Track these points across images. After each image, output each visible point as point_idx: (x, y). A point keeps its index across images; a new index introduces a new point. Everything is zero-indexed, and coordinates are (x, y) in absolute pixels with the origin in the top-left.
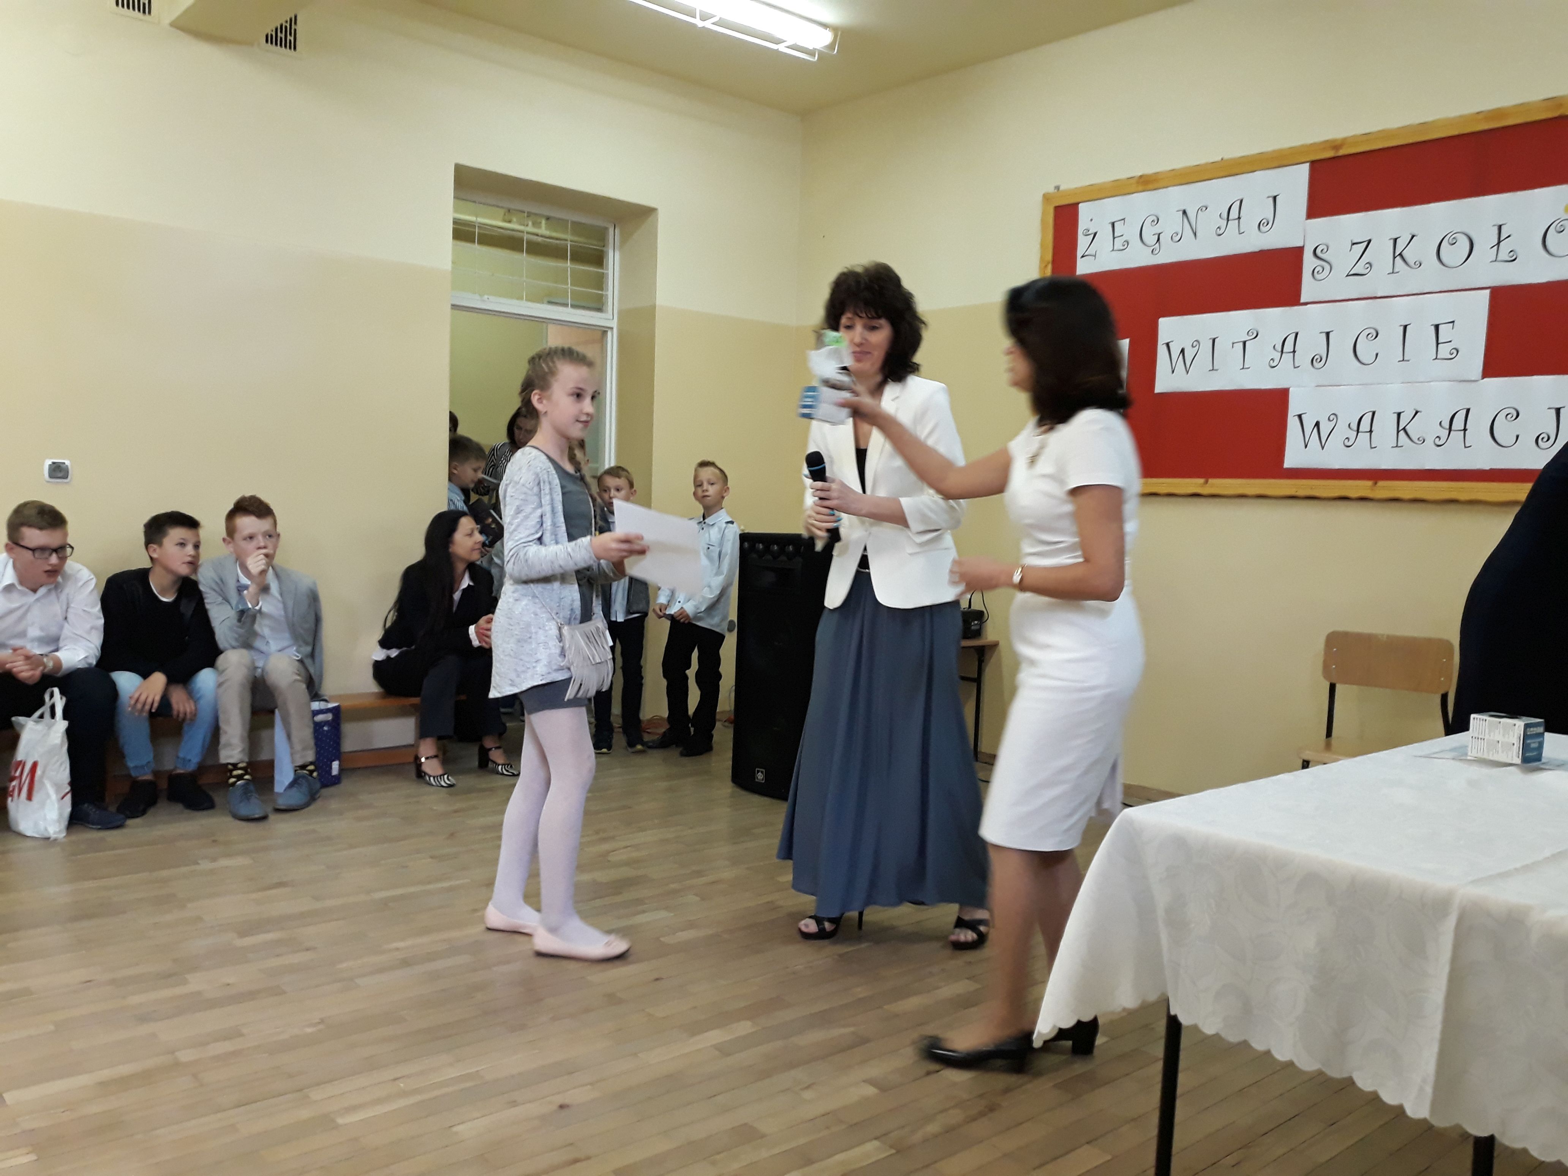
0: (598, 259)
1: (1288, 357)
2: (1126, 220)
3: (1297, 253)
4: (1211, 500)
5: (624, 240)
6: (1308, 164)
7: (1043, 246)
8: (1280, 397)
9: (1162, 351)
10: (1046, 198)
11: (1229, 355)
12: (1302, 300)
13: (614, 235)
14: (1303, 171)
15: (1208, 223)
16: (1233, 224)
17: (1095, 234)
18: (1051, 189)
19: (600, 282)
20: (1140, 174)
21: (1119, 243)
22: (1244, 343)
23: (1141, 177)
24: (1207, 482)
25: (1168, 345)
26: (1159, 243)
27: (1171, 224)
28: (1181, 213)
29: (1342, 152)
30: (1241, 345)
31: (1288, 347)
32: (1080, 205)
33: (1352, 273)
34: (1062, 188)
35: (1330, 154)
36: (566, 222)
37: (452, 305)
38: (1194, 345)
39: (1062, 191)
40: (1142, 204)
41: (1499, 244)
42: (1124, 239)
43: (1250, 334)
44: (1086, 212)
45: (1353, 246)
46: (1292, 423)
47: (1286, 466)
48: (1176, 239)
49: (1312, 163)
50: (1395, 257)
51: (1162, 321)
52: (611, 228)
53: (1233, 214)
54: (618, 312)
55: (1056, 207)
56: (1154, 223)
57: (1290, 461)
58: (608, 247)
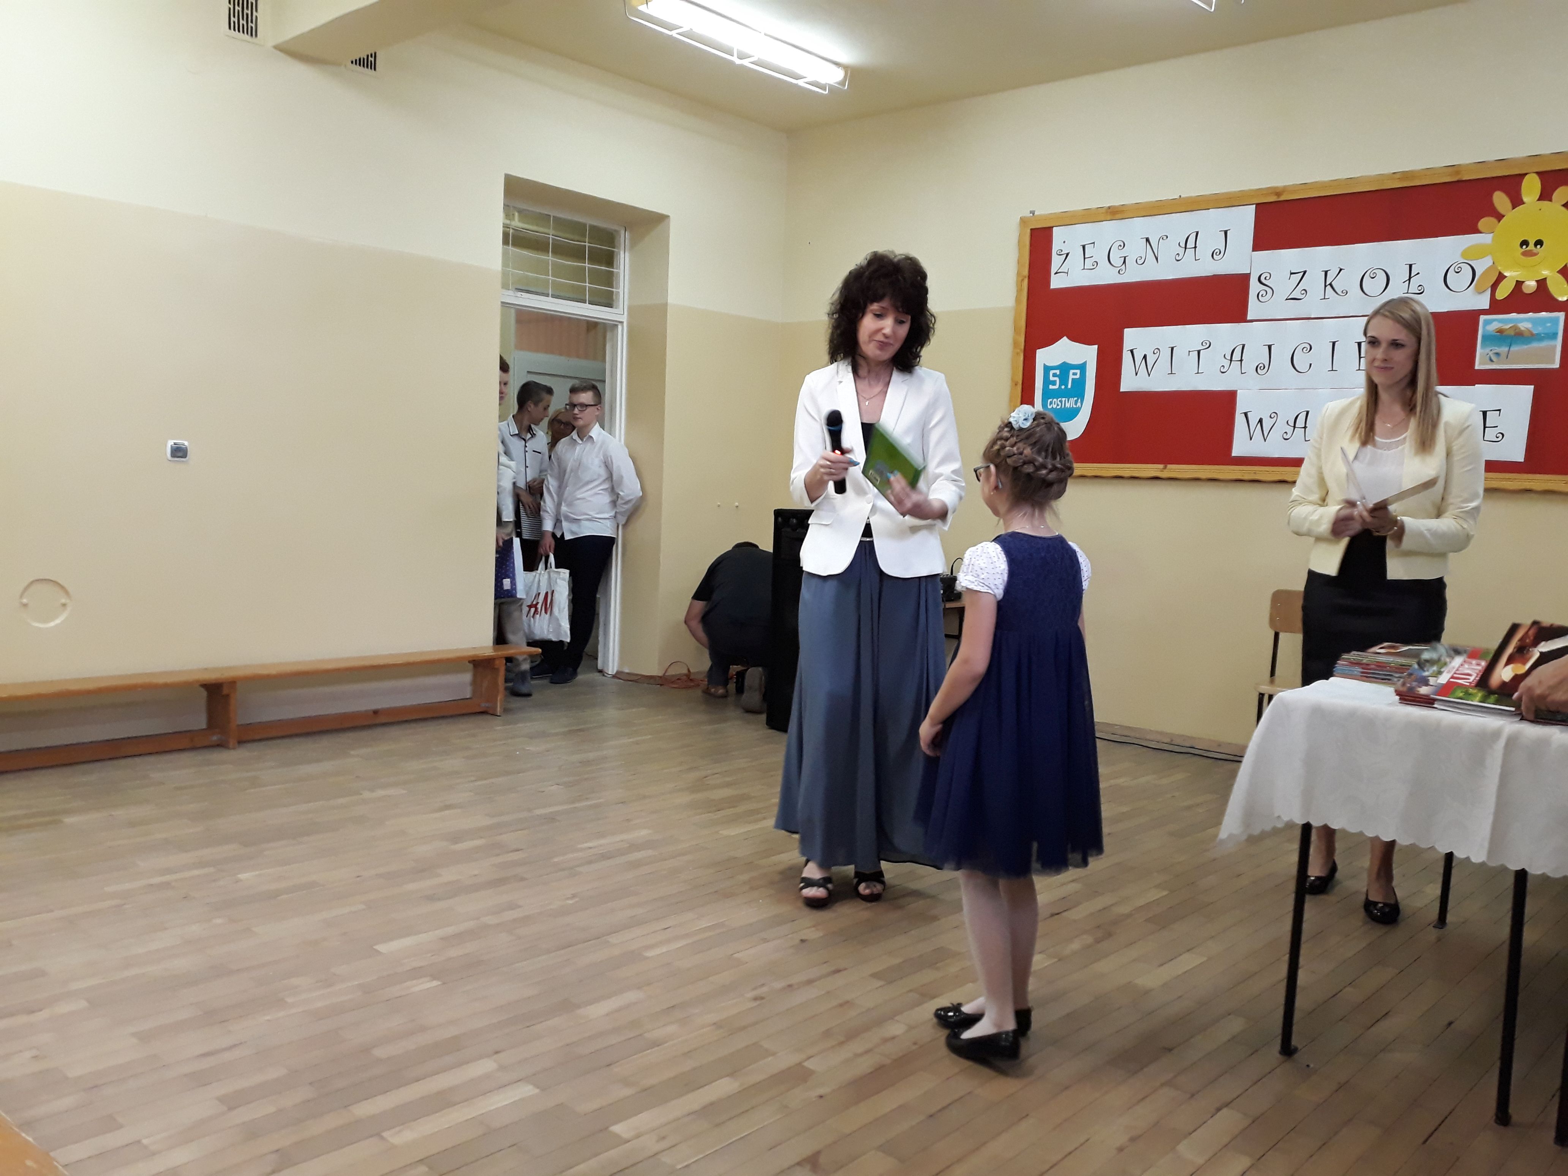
0: (609, 259)
1: (1235, 365)
2: (1096, 245)
3: (1244, 279)
4: (1170, 483)
5: (633, 244)
6: (1254, 206)
7: (1020, 262)
8: (1228, 399)
9: (1126, 357)
10: (1023, 221)
11: (1186, 362)
12: (1249, 318)
13: (624, 238)
14: (1250, 212)
15: (1169, 250)
16: (1190, 252)
17: (1067, 254)
18: (1027, 214)
19: (609, 279)
20: (1108, 205)
21: (1089, 263)
22: (1199, 352)
23: (1109, 208)
24: (1165, 468)
25: (1132, 351)
26: (1125, 267)
27: (1135, 249)
28: (1145, 239)
29: (1282, 198)
30: (1195, 354)
31: (1236, 356)
32: (1054, 228)
33: (1289, 297)
34: (1036, 213)
35: (1272, 198)
36: (585, 225)
37: (502, 303)
38: (1155, 352)
39: (1037, 215)
40: (1110, 231)
41: (1409, 280)
42: (1093, 260)
43: (1204, 344)
44: (1059, 236)
45: (1292, 275)
46: (1239, 419)
47: (1234, 454)
48: (1140, 262)
49: (1258, 205)
50: (1326, 286)
51: (1126, 330)
52: (623, 232)
53: (1190, 243)
54: (629, 308)
55: (1032, 230)
56: (1120, 247)
57: (1237, 450)
58: (619, 248)
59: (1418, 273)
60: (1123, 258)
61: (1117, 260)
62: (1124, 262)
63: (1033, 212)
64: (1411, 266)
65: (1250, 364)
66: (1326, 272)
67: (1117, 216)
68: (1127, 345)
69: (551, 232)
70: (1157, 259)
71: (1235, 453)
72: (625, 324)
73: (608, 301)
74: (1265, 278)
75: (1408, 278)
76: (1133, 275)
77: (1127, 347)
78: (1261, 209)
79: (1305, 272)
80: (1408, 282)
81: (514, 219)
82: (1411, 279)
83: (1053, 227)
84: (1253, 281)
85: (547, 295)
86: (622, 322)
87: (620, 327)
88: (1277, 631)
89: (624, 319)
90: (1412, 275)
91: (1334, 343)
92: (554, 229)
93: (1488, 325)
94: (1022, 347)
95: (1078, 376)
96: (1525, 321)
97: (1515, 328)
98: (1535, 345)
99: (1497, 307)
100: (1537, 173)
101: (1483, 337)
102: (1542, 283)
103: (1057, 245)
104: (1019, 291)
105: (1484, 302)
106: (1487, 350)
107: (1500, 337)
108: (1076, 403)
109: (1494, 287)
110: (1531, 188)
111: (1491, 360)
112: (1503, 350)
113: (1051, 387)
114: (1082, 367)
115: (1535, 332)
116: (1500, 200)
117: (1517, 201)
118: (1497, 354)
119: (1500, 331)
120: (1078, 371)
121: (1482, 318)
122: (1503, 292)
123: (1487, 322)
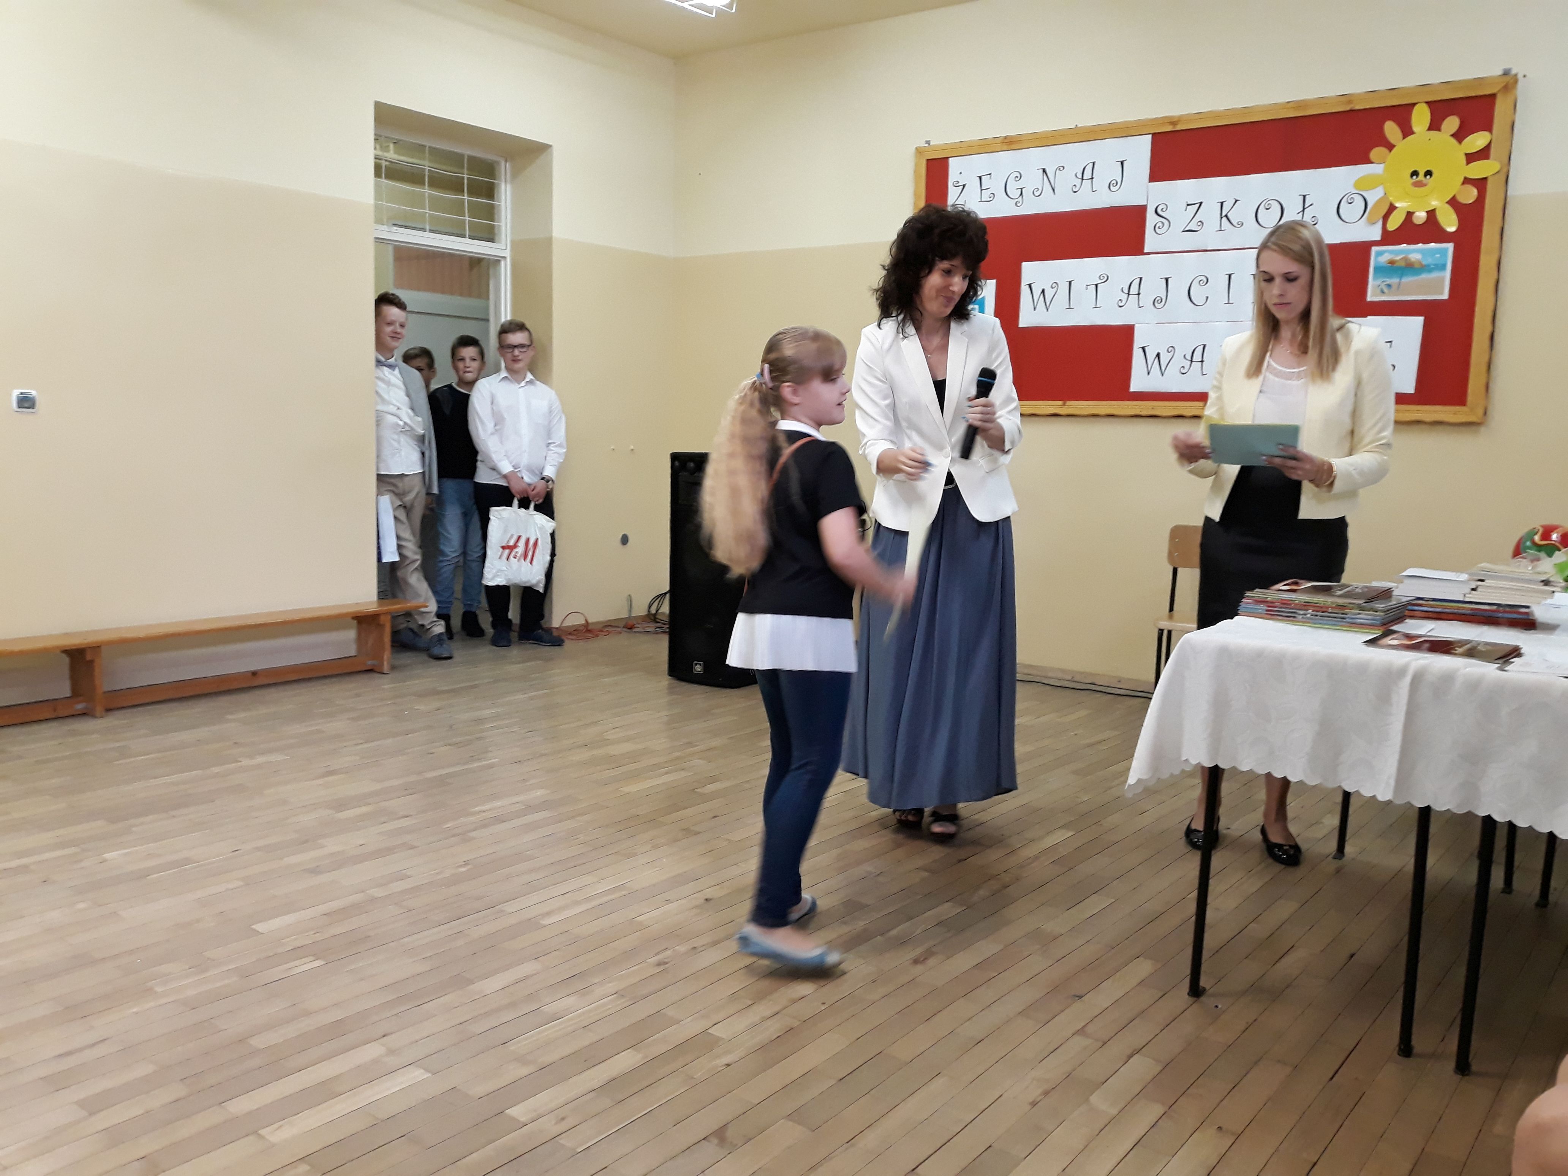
0: (490, 191)
1: (1133, 299)
2: (993, 176)
3: (1141, 211)
4: (1068, 419)
5: (515, 175)
6: (1150, 136)
7: (916, 194)
8: (1127, 333)
9: (1024, 291)
10: (919, 151)
11: (1083, 296)
12: (1146, 251)
13: (505, 169)
14: (1147, 141)
15: (1066, 180)
16: (1087, 183)
17: (964, 186)
18: (923, 144)
19: (490, 213)
20: (1005, 135)
21: (986, 195)
22: (1096, 285)
23: (1006, 137)
24: (1064, 405)
25: (1030, 285)
26: (1022, 197)
27: (1033, 180)
28: (1041, 171)
29: (1178, 128)
30: (1094, 286)
31: (1134, 290)
32: (950, 159)
33: (1186, 229)
34: (931, 144)
35: (1169, 128)
36: (462, 156)
37: (376, 238)
38: (1053, 286)
39: (932, 145)
40: (1006, 160)
41: (1303, 211)
42: (989, 192)
43: (1102, 278)
44: (955, 166)
45: (1189, 207)
46: (1137, 354)
47: (1132, 390)
48: (1037, 194)
49: (1154, 135)
50: (1221, 218)
51: (1025, 265)
52: (503, 163)
53: (1087, 174)
54: (513, 243)
55: (928, 160)
56: (1017, 179)
57: (1135, 386)
58: (499, 179)
59: (1311, 205)
60: (1020, 190)
61: (1014, 192)
62: (1021, 194)
63: (928, 142)
64: (1304, 197)
65: (1147, 298)
66: (1222, 204)
67: (1013, 147)
68: (1025, 280)
69: (426, 163)
70: (1054, 190)
71: (1133, 388)
72: (508, 260)
73: (490, 236)
74: (1162, 209)
75: (1302, 209)
76: (1030, 207)
77: (1025, 281)
78: (1157, 138)
79: (1201, 203)
80: (1302, 213)
81: (388, 151)
82: (1306, 210)
83: (948, 158)
84: (1150, 213)
85: (424, 230)
86: (505, 258)
87: (503, 263)
88: (1176, 566)
89: (507, 253)
90: (1306, 206)
91: (1230, 276)
92: (430, 161)
93: (1380, 256)
96: (1416, 252)
97: (1405, 259)
98: (1424, 276)
99: (1388, 238)
100: (1427, 103)
101: (1376, 268)
102: (1431, 213)
103: (953, 176)
105: (1375, 234)
106: (1379, 282)
107: (1392, 268)
109: (1386, 218)
110: (1421, 117)
111: (1383, 292)
112: (1394, 281)
114: (981, 302)
115: (1424, 263)
116: (1391, 129)
117: (1407, 131)
118: (1389, 286)
119: (1392, 262)
120: (976, 306)
121: (1374, 249)
122: (1394, 223)
123: (1379, 254)
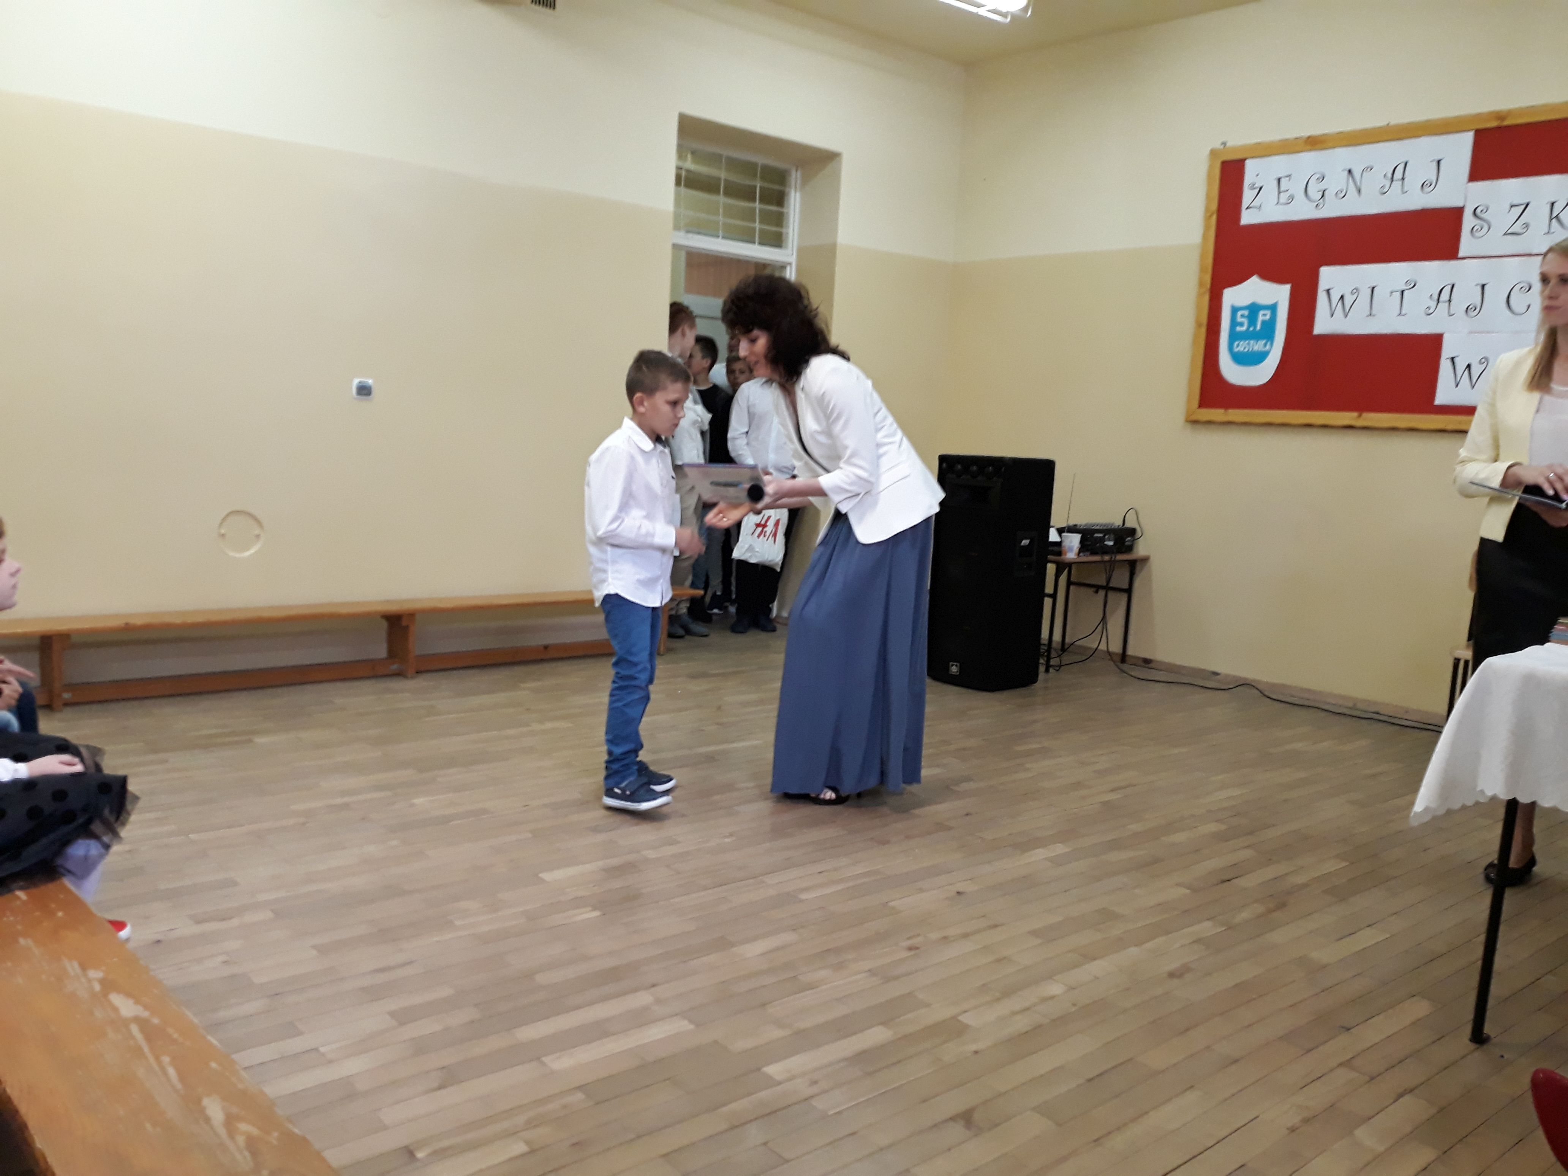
0: (779, 199)
1: (1443, 306)
2: (1293, 177)
3: (1458, 213)
4: (1365, 432)
5: (805, 181)
6: (1473, 132)
7: (1208, 197)
8: (1434, 342)
9: (1322, 297)
10: (1213, 153)
11: (1387, 304)
12: (1461, 255)
13: (795, 177)
14: (1468, 138)
15: (1373, 182)
16: (1397, 184)
17: (1261, 189)
18: (1218, 145)
19: (779, 220)
20: (1308, 134)
21: (1284, 197)
22: (1402, 292)
23: (1309, 137)
24: (1360, 416)
25: (1328, 291)
26: (1324, 201)
27: (1336, 181)
28: (1346, 173)
29: (1505, 123)
30: (1398, 294)
31: (1445, 296)
32: (1247, 162)
33: (1509, 232)
34: (1228, 145)
35: (1494, 124)
36: (756, 165)
37: (673, 244)
38: (1354, 292)
39: (1229, 147)
40: (1309, 161)
42: (1288, 194)
43: (1408, 284)
44: (1252, 168)
45: (1512, 208)
46: (1445, 365)
47: (1437, 403)
48: (1340, 195)
49: (1477, 131)
50: (1551, 219)
51: (1323, 269)
52: (794, 171)
53: (1398, 174)
54: (799, 249)
55: (1223, 162)
56: (1319, 180)
57: (1442, 398)
58: (790, 186)
60: (1322, 192)
61: (1315, 194)
62: (1323, 196)
63: (1224, 144)
65: (1459, 305)
66: (1553, 204)
67: (1317, 146)
68: (1323, 285)
69: (723, 172)
70: (1359, 192)
71: (1439, 401)
72: (794, 264)
73: (777, 240)
74: (1482, 212)
76: (1332, 210)
77: (1322, 287)
78: (1480, 134)
79: (1527, 204)
81: (687, 161)
83: (1245, 159)
84: (1468, 215)
85: (717, 236)
86: (790, 264)
87: (788, 268)
89: (793, 259)
92: (727, 170)
94: (1208, 286)
95: (1268, 317)
103: (1249, 178)
104: (1207, 228)
108: (1265, 345)
113: (1238, 329)
114: (1273, 308)
120: (1268, 313)
